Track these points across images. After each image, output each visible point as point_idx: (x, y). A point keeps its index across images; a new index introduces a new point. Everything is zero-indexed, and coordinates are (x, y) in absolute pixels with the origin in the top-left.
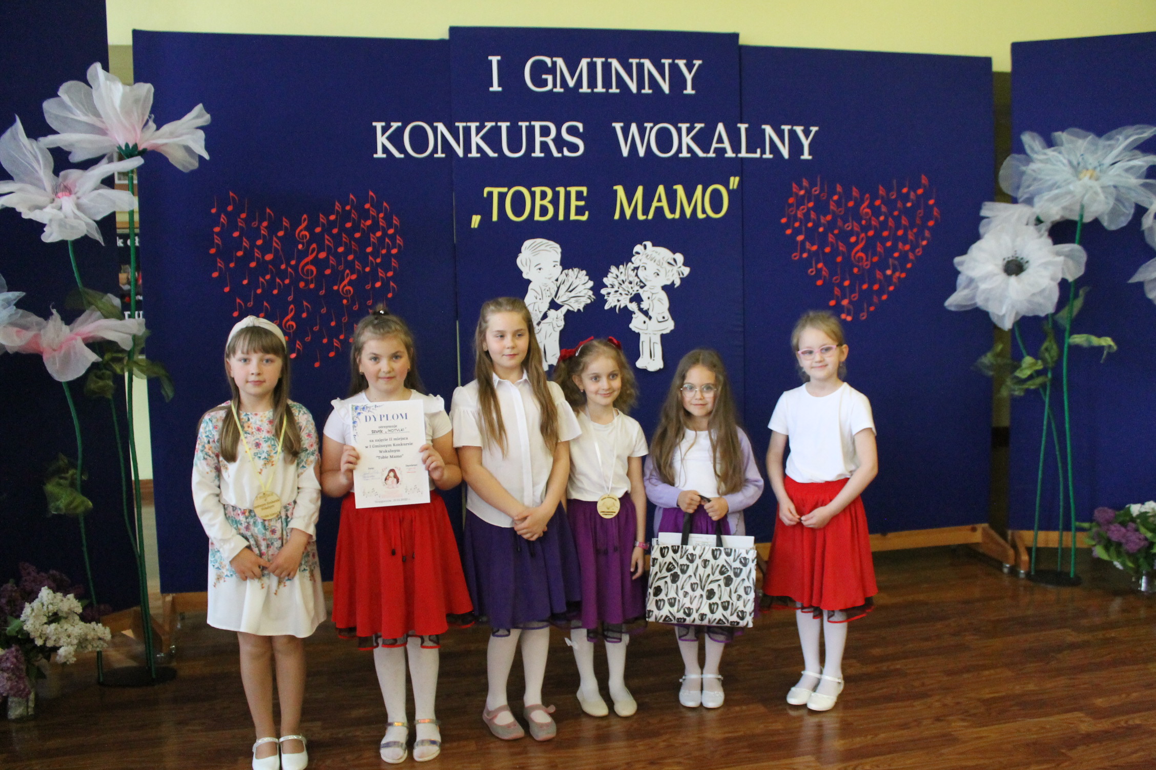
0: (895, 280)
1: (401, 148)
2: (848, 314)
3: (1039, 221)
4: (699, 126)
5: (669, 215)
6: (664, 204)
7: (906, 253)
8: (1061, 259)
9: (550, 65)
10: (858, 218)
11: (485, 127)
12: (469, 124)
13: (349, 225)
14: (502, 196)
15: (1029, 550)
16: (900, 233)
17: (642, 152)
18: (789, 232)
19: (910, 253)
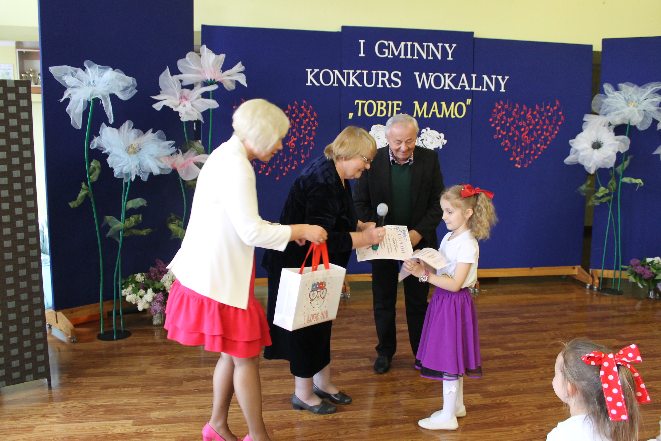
0: (541, 149)
1: (319, 81)
2: (519, 164)
3: (610, 124)
4: (454, 75)
5: (438, 116)
6: (436, 110)
7: (547, 137)
8: (618, 142)
9: (387, 45)
10: (525, 119)
11: (356, 72)
12: (349, 71)
13: (294, 115)
14: (363, 105)
15: (599, 278)
16: (545, 127)
17: (427, 86)
18: (493, 125)
19: (549, 137)
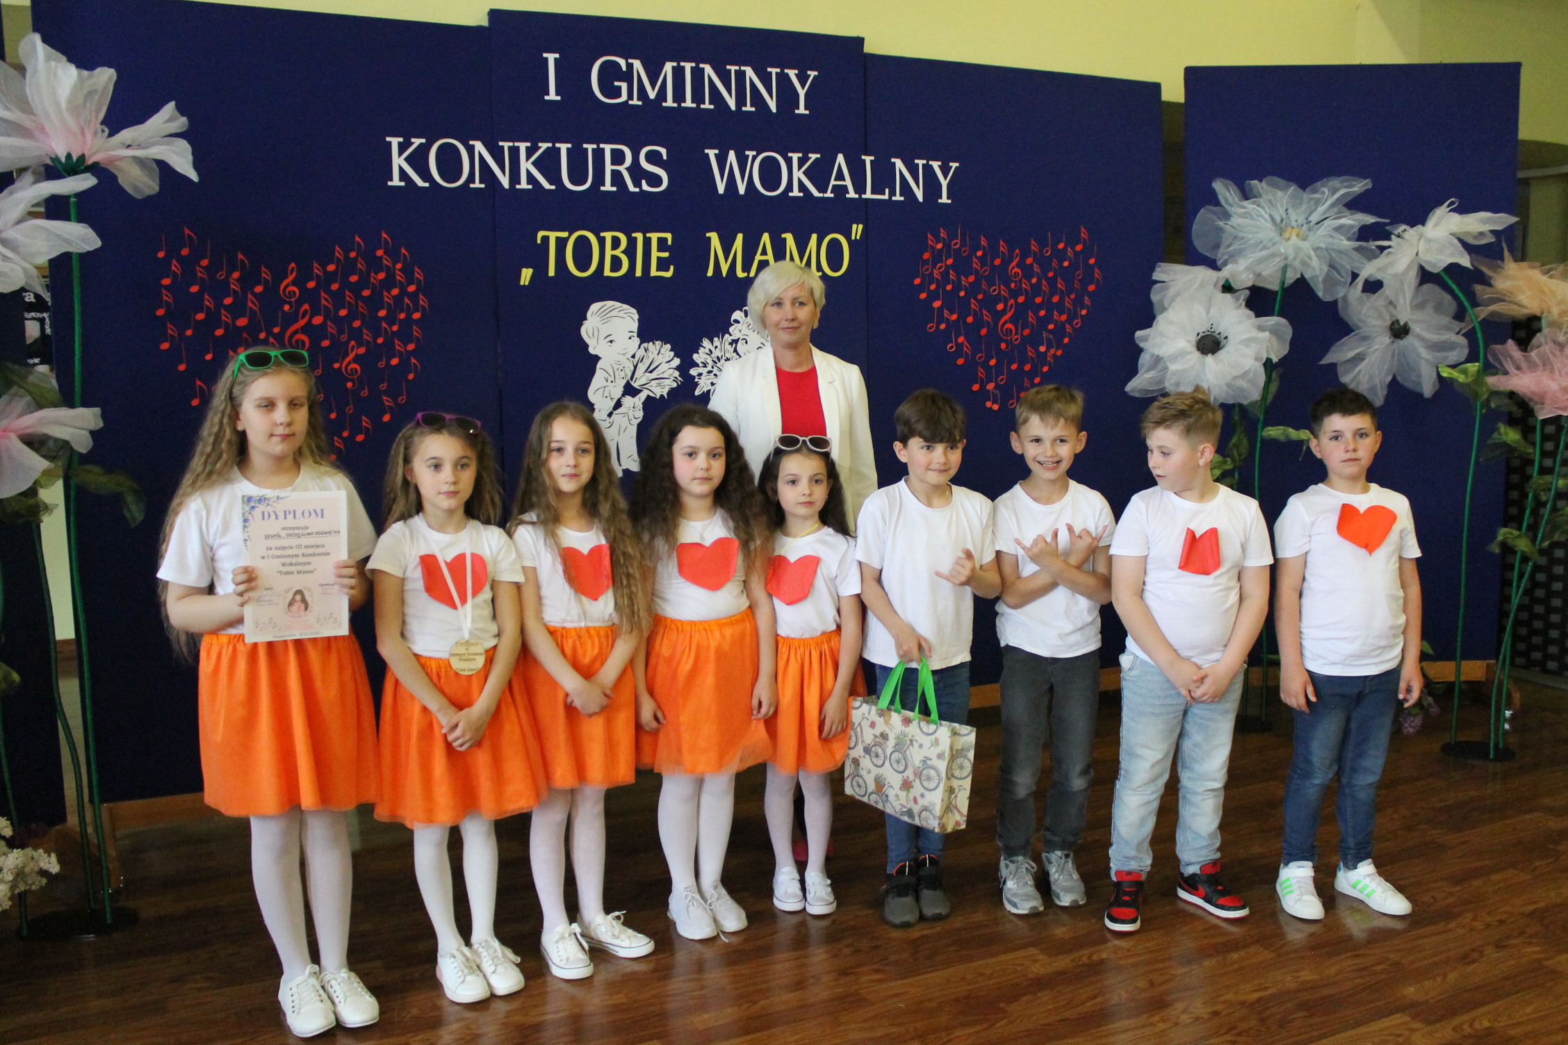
0: (1049, 359)
1: (425, 174)
2: (994, 402)
3: (1229, 289)
4: (813, 156)
7: (1063, 324)
8: (1267, 334)
9: (624, 69)
10: (1005, 279)
11: (538, 148)
12: (516, 144)
13: (354, 279)
14: (561, 243)
16: (1055, 299)
17: (742, 189)
18: (923, 296)
19: (1067, 326)
